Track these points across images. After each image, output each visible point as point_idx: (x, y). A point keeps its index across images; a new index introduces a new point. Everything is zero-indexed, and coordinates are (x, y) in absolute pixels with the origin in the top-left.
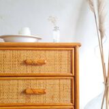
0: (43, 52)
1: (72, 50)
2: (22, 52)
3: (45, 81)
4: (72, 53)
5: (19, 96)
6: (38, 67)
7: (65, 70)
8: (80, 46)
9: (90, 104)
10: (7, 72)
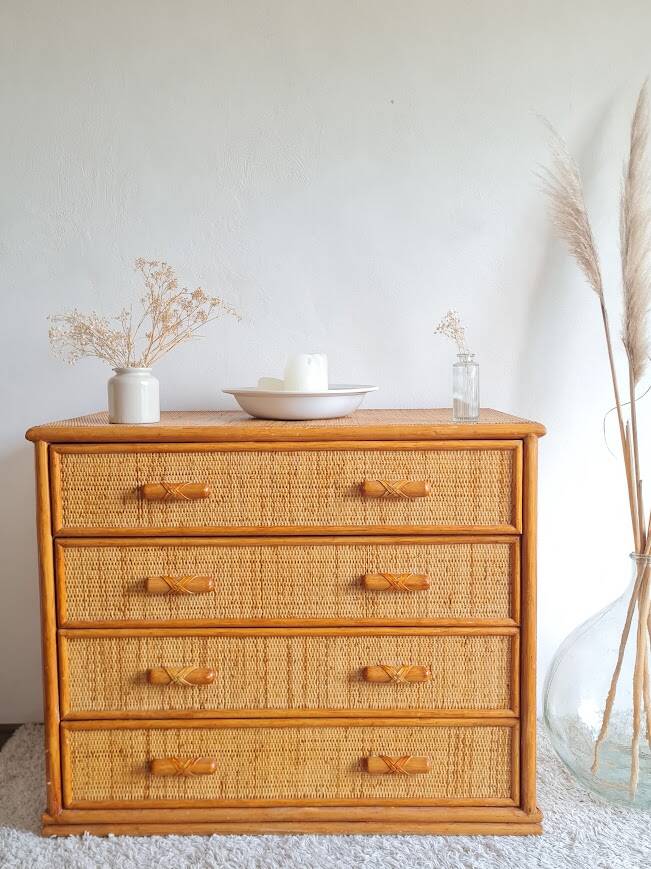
0: (417, 456)
1: (514, 450)
2: (348, 456)
3: (423, 549)
4: (514, 458)
5: (343, 597)
6: (401, 505)
7: (491, 514)
8: (541, 434)
9: (579, 636)
10: (303, 520)
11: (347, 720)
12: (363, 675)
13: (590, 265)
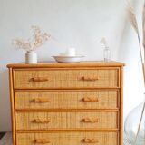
2: (80, 71)
3: (97, 92)
4: (118, 71)
8: (124, 66)
11: (80, 131)
12: (84, 120)
13: (135, 27)
